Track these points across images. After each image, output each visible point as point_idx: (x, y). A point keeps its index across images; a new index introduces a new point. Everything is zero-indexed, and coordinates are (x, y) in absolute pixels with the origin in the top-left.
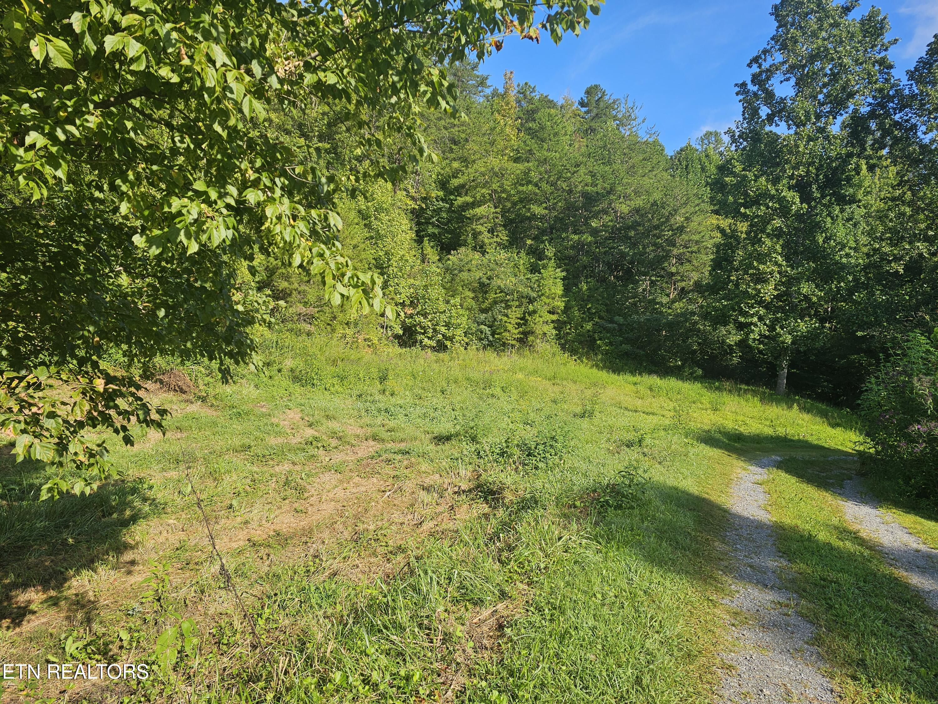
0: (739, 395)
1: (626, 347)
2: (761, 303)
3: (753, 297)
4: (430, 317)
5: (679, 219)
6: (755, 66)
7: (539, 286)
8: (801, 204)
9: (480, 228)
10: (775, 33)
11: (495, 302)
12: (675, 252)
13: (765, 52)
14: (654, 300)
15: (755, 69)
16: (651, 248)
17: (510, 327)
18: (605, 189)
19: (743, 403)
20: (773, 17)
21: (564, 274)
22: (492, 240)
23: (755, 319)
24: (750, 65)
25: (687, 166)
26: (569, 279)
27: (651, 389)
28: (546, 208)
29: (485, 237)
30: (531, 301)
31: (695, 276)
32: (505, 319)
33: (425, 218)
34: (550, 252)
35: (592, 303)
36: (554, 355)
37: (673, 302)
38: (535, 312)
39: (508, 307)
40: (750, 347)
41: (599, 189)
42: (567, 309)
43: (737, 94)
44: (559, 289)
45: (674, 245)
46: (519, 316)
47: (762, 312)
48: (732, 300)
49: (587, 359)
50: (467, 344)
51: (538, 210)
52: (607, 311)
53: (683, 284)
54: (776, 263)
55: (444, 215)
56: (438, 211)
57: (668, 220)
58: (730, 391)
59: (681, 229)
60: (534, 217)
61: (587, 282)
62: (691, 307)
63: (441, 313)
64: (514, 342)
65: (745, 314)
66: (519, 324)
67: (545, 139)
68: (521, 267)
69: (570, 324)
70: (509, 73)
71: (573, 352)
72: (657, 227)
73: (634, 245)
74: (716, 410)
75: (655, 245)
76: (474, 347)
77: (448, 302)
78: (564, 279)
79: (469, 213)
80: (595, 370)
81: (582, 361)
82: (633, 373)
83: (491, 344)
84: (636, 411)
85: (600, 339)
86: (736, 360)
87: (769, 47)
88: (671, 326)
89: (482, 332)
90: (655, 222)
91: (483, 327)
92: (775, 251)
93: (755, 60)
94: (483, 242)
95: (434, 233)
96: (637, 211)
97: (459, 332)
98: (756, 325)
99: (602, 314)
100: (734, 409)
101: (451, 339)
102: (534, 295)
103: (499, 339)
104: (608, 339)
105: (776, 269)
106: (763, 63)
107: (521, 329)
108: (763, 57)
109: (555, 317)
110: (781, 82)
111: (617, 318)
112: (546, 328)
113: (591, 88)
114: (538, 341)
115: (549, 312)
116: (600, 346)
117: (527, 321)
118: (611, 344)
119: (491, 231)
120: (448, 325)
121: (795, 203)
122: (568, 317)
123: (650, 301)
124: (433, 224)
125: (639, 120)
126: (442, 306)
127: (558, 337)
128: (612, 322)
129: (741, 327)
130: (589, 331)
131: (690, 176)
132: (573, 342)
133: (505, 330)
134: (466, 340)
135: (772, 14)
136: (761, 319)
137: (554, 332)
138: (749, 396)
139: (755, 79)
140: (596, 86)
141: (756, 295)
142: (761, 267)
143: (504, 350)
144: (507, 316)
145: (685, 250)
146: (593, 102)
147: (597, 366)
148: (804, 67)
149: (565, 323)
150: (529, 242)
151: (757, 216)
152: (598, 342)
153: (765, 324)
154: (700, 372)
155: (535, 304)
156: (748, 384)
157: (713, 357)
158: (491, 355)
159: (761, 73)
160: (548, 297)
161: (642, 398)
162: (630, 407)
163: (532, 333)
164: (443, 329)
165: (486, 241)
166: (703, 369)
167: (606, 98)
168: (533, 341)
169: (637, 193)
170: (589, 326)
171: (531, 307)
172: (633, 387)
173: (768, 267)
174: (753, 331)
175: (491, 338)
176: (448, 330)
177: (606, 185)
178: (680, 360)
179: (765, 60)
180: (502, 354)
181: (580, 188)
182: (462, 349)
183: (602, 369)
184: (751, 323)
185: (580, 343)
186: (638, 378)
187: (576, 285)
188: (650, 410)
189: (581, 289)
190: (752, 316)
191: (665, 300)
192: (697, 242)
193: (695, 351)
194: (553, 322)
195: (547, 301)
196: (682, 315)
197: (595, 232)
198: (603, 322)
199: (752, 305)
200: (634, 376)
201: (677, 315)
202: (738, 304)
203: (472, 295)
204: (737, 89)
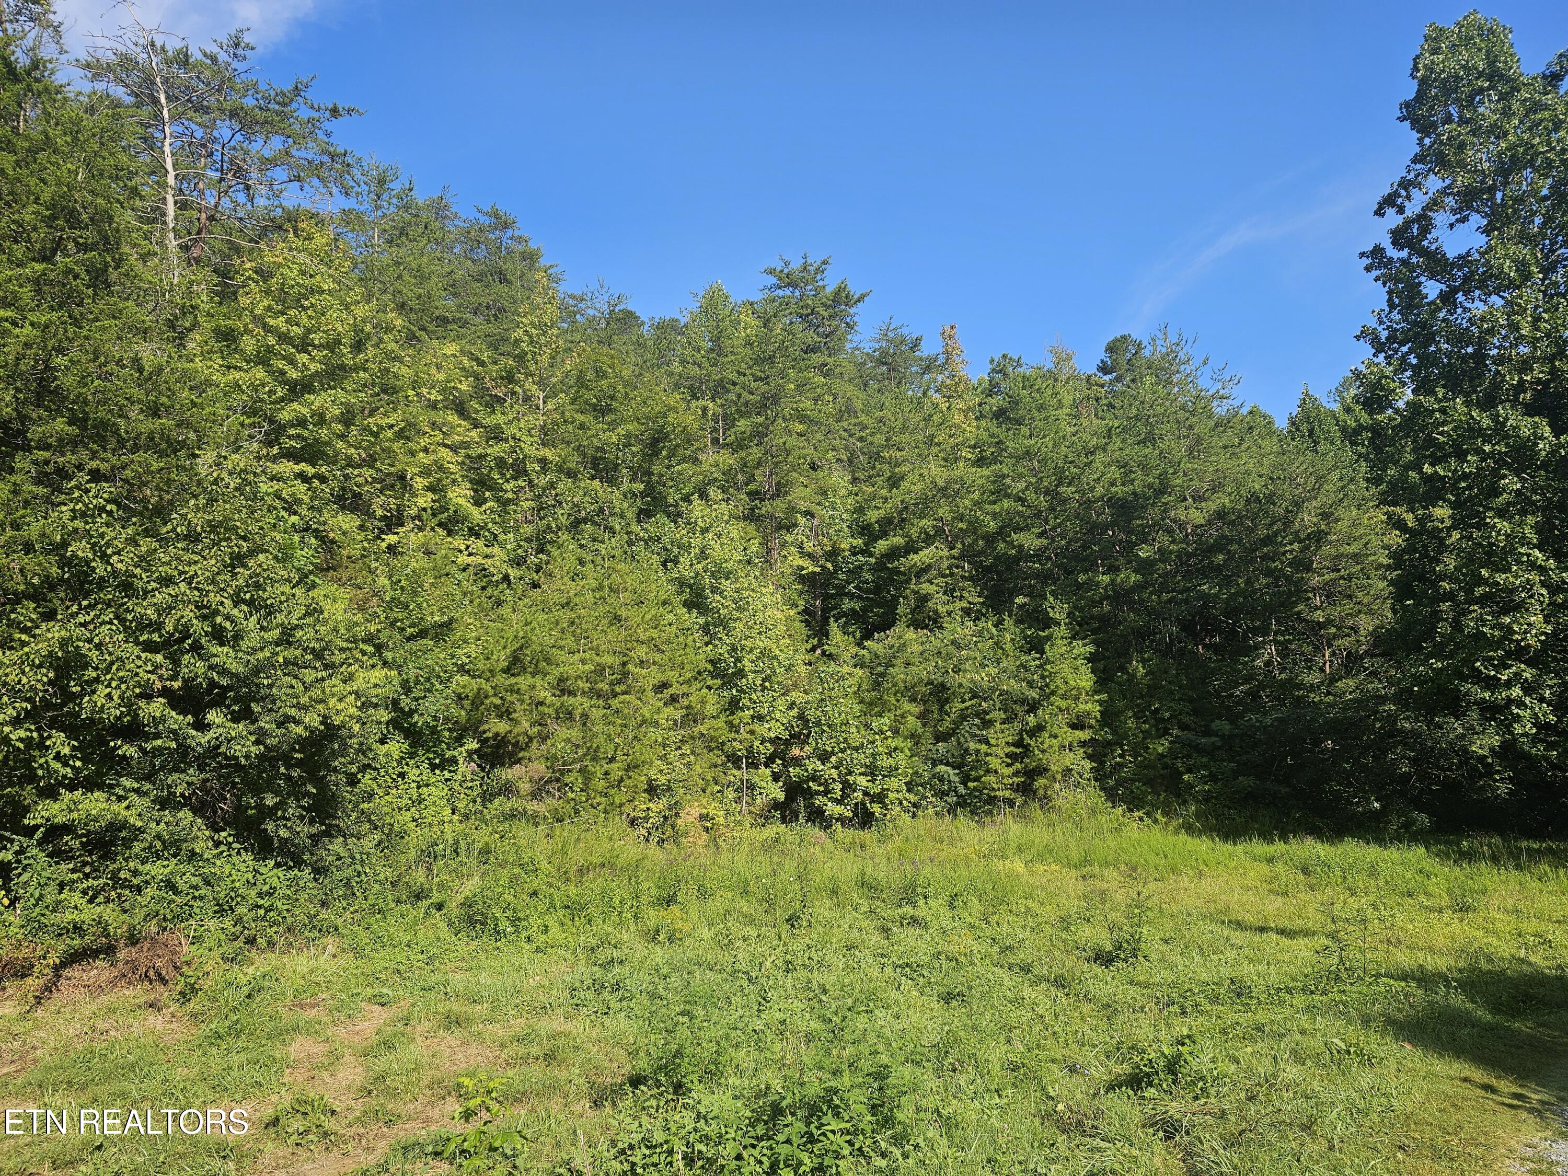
0: (1518, 867)
1: (1246, 782)
2: (1520, 653)
3: (1499, 644)
4: (833, 759)
5: (1308, 519)
6: (1390, 212)
7: (1043, 677)
8: (1557, 436)
9: (926, 588)
10: (1418, 149)
11: (963, 717)
12: (1316, 580)
13: (1406, 184)
14: (1290, 680)
15: (1393, 219)
16: (1263, 581)
17: (994, 763)
18: (1150, 486)
19: (1535, 885)
20: (1407, 124)
21: (1090, 649)
22: (950, 607)
23: (1516, 692)
24: (1379, 212)
25: (1311, 432)
26: (1105, 658)
27: (1305, 871)
28: (1041, 535)
29: (939, 603)
30: (1033, 707)
31: (1366, 624)
32: (984, 748)
33: (836, 587)
34: (1058, 610)
35: (1160, 700)
36: (1093, 812)
37: (1333, 679)
38: (1040, 728)
39: (987, 724)
40: (1527, 756)
41: (1138, 486)
42: (1108, 717)
43: (1368, 269)
44: (1085, 680)
45: (1309, 568)
46: (1010, 739)
47: (1528, 674)
48: (1451, 656)
49: (1166, 814)
50: (915, 805)
51: (1029, 541)
52: (1195, 712)
53: (1346, 642)
54: (1533, 565)
55: (868, 576)
56: (856, 572)
57: (1288, 523)
58: (1495, 859)
59: (1319, 537)
60: (1022, 555)
61: (1143, 661)
62: (1375, 686)
63: (856, 749)
64: (1007, 794)
65: (1491, 684)
66: (1013, 757)
67: (1023, 418)
68: (1008, 647)
69: (1121, 746)
70: (948, 329)
71: (1134, 803)
72: (1268, 540)
73: (1227, 582)
74: (1464, 909)
75: (1269, 573)
76: (931, 811)
77: (867, 726)
78: (1091, 659)
79: (904, 564)
80: (1183, 837)
81: (1156, 821)
82: (1267, 837)
83: (962, 803)
84: (1262, 930)
85: (1189, 771)
86: (1503, 789)
87: (1411, 176)
88: (1337, 729)
89: (941, 779)
90: (1262, 532)
91: (942, 768)
92: (1524, 541)
93: (1389, 201)
94: (936, 612)
95: (853, 610)
96: (1221, 515)
97: (893, 783)
98: (1521, 704)
99: (1187, 719)
100: (1510, 903)
101: (880, 798)
102: (1034, 694)
103: (975, 789)
104: (1205, 767)
105: (1534, 577)
106: (1407, 203)
107: (1018, 765)
108: (1403, 193)
109: (1085, 735)
110: (1452, 226)
111: (1216, 725)
112: (1069, 759)
113: (1115, 341)
114: (1057, 786)
115: (1074, 727)
116: (1190, 786)
117: (1026, 747)
118: (1213, 778)
119: (949, 591)
120: (871, 771)
121: (1542, 438)
122: (1114, 732)
123: (1283, 684)
124: (851, 596)
125: (1196, 362)
126: (856, 737)
127: (1100, 776)
128: (1207, 733)
129: (1490, 711)
130: (1162, 756)
131: (1321, 448)
132: (1133, 780)
133: (988, 771)
134: (912, 798)
135: (1402, 119)
136: (1528, 689)
137: (1088, 765)
138: (1545, 867)
139: (1399, 237)
140: (1124, 338)
141: (1504, 638)
142: (1500, 578)
143: (990, 813)
144: (987, 743)
145: (1334, 575)
146: (1123, 361)
147: (1189, 829)
148: (1492, 190)
149: (1109, 744)
150: (1020, 600)
151: (1465, 476)
152: (1186, 777)
153: (1542, 700)
154: (1423, 819)
155: (1040, 712)
156: (1539, 836)
157: (1451, 786)
158: (964, 825)
159: (1408, 223)
160: (1064, 697)
161: (1285, 894)
162: (1249, 919)
163: (1041, 771)
164: (863, 781)
165: (942, 609)
166: (1430, 815)
167: (1146, 353)
168: (1046, 788)
169: (1216, 488)
170: (1161, 747)
171: (1032, 720)
172: (1264, 868)
173: (1516, 577)
174: (1518, 718)
175: (961, 790)
176: (873, 781)
177: (1151, 480)
178: (1377, 800)
179: (1408, 197)
180: (988, 819)
181: (1099, 491)
182: (907, 817)
183: (1200, 833)
184: (1510, 701)
185: (1149, 782)
186: (1279, 847)
187: (1123, 669)
188: (1298, 924)
189: (1134, 676)
190: (1508, 684)
191: (1313, 678)
192: (1355, 556)
193: (1406, 777)
194: (1083, 744)
195: (1063, 704)
196: (1359, 703)
197: (1145, 566)
198: (1190, 735)
199: (1501, 659)
200: (1271, 841)
201: (1347, 706)
202: (1469, 662)
203: (915, 708)
204: (1366, 261)
